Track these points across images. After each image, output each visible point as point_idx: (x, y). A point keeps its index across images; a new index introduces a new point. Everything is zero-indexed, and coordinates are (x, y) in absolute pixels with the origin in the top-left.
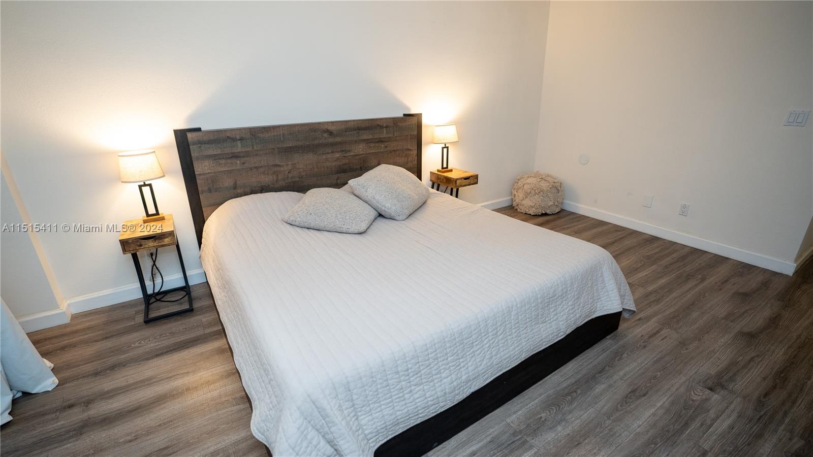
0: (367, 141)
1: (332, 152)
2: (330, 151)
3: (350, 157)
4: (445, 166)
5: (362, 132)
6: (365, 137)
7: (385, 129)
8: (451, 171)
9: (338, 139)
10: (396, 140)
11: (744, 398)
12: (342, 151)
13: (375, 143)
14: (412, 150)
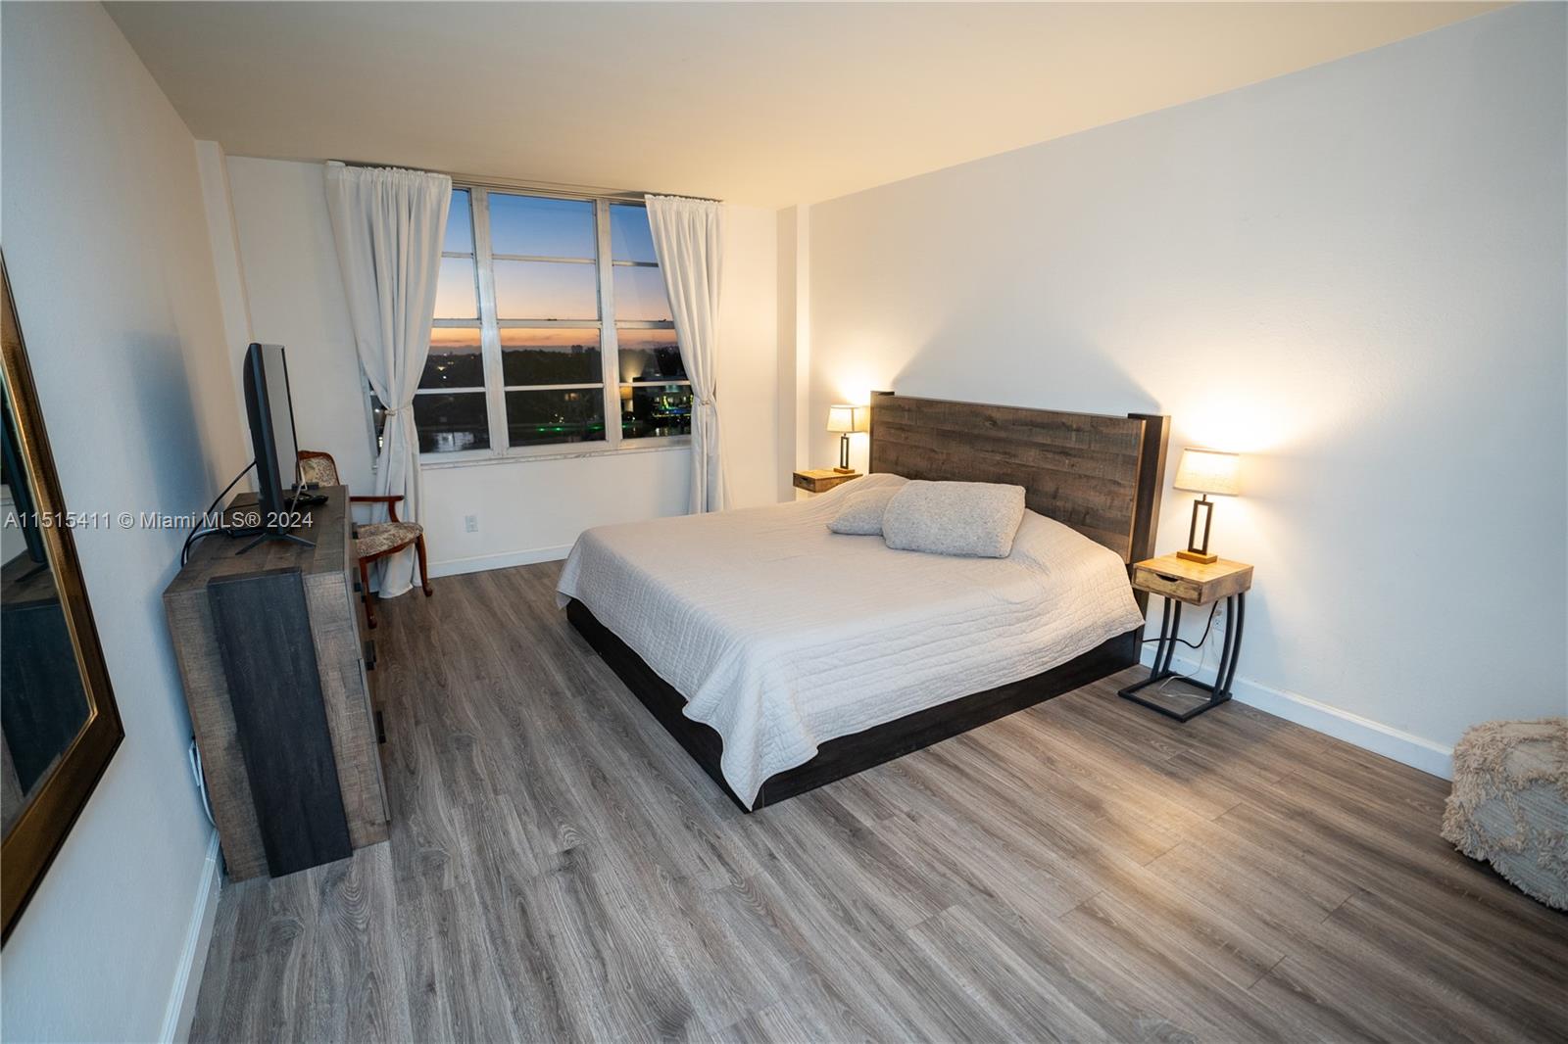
0: (1043, 448)
1: (992, 451)
2: (990, 449)
3: (1014, 466)
4: (1198, 545)
5: (1038, 429)
6: (1040, 439)
7: (1074, 434)
8: (1214, 560)
9: (1003, 434)
10: (1092, 458)
11: (534, 879)
12: (1005, 453)
13: (1054, 453)
14: (1125, 487)
